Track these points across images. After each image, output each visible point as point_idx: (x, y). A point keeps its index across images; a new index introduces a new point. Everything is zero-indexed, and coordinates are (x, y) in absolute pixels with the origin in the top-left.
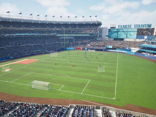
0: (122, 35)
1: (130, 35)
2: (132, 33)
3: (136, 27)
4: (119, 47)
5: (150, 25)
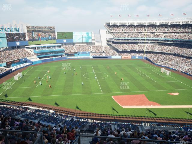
3: (2, 31)
4: (14, 61)
5: (17, 29)
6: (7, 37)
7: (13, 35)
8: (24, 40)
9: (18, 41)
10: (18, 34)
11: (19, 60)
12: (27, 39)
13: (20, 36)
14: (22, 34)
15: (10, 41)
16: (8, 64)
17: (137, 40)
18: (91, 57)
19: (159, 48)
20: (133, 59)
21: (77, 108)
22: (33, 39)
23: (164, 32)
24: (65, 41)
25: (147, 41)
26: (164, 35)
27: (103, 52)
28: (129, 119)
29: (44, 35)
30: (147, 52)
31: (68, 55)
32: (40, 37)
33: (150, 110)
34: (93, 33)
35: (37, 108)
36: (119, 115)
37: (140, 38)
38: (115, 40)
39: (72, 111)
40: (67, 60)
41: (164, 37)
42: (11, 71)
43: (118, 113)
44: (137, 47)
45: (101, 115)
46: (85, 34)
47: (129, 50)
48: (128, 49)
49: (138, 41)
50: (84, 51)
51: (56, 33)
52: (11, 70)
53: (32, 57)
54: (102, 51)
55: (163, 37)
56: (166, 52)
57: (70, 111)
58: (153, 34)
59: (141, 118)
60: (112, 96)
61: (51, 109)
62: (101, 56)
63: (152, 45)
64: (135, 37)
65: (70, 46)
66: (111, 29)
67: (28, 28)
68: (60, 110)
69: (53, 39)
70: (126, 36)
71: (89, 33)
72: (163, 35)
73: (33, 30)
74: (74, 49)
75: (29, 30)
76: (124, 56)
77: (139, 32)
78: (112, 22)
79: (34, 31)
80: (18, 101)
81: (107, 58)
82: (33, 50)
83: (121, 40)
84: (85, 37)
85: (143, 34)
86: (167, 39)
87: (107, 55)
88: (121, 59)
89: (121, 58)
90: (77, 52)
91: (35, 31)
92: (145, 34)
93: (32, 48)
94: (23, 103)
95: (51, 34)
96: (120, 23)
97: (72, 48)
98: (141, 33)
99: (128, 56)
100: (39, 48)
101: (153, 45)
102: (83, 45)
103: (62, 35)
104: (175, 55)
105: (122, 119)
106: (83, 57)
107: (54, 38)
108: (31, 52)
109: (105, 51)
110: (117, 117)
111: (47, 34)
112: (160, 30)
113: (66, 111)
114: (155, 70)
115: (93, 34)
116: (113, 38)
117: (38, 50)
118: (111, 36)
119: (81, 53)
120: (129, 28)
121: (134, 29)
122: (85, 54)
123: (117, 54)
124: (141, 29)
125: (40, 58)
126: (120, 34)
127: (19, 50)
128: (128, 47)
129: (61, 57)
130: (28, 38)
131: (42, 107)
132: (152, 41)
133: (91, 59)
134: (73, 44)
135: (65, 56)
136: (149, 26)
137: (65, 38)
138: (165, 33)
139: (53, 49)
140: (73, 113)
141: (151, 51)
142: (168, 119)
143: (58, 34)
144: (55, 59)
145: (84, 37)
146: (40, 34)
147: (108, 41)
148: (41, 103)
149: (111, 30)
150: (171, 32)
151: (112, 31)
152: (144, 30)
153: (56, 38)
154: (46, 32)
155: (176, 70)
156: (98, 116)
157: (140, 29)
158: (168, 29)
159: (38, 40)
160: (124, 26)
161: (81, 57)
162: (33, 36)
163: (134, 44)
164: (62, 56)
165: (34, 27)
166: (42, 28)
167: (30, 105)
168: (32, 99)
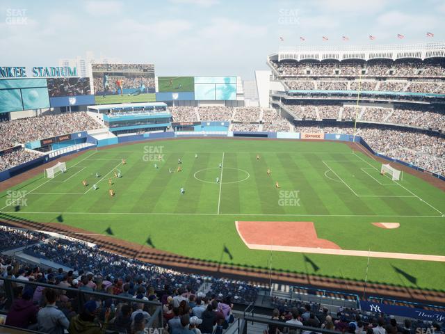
0: (7, 100)
1: (32, 99)
2: (34, 92)
3: (39, 74)
4: (58, 138)
5: (72, 70)
6: (49, 87)
7: (62, 82)
8: (86, 93)
9: (74, 95)
10: (73, 81)
11: (70, 136)
12: (92, 92)
13: (79, 85)
14: (81, 80)
15: (55, 96)
16: (45, 143)
17: (341, 95)
18: (231, 134)
19: (393, 115)
20: (329, 140)
21: (149, 242)
22: (106, 92)
23: (408, 76)
24: (175, 96)
25: (364, 99)
26: (409, 83)
27: (261, 122)
28: (251, 274)
29: (129, 83)
30: (362, 126)
31: (178, 127)
32: (122, 87)
33: (307, 259)
34: (239, 78)
35: (64, 237)
36: (232, 264)
37: (349, 91)
38: (289, 95)
39: (135, 249)
40: (177, 139)
41: (409, 88)
42: (47, 159)
43: (231, 258)
44: (340, 114)
45: (192, 261)
46: (221, 80)
47: (319, 119)
48: (318, 116)
49: (343, 98)
50: (216, 119)
51: (156, 78)
52: (48, 155)
53: (98, 131)
54: (258, 121)
55: (405, 89)
56: (410, 126)
57: (130, 248)
58: (383, 81)
59: (279, 273)
60: (237, 223)
61: (93, 241)
62: (253, 131)
63: (377, 108)
64: (336, 89)
65: (186, 108)
66: (281, 69)
67: (95, 67)
68: (111, 244)
69: (150, 92)
70: (316, 87)
71: (231, 78)
72: (406, 84)
73: (105, 71)
74: (196, 114)
75: (97, 71)
76: (307, 132)
77: (348, 76)
78: (283, 54)
79: (107, 74)
80: (35, 221)
81: (266, 136)
82: (101, 115)
83: (303, 95)
84: (222, 89)
85: (356, 80)
86: (414, 94)
87: (268, 129)
88: (300, 140)
89: (300, 137)
90: (199, 120)
91: (111, 74)
92: (363, 82)
93: (102, 111)
94: (43, 226)
95: (144, 80)
96: (302, 56)
97: (191, 112)
98: (353, 78)
99: (316, 134)
100: (116, 110)
101: (380, 108)
102: (217, 105)
103: (169, 84)
104: (430, 133)
105: (234, 272)
106: (211, 133)
107: (152, 91)
108: (97, 120)
109: (263, 121)
110: (225, 268)
111: (136, 80)
112: (399, 72)
113: (122, 246)
114: (370, 167)
115: (239, 82)
116: (284, 90)
117: (112, 116)
118: (279, 87)
119: (208, 124)
120: (325, 66)
121: (337, 69)
122: (217, 125)
123: (292, 127)
124: (354, 69)
125: (115, 133)
126: (301, 81)
127: (74, 114)
128: (317, 113)
129: (162, 131)
130: (95, 89)
131: (77, 235)
132: (379, 100)
133: (230, 138)
134: (195, 103)
135: (171, 130)
136: (372, 62)
137: (177, 90)
138: (410, 79)
139: (148, 114)
140: (135, 251)
141: (373, 121)
142: (341, 281)
143: (159, 82)
144: (148, 136)
145: (219, 89)
146: (122, 80)
147: (275, 98)
148: (78, 227)
149: (281, 72)
150: (426, 78)
151: (284, 74)
152: (360, 72)
153: (157, 90)
154: (133, 76)
155: (423, 170)
156: (185, 262)
157: (351, 71)
158: (420, 70)
159: (117, 93)
160: (313, 62)
161: (208, 133)
162: (106, 84)
163: (336, 104)
164: (167, 131)
165: (108, 66)
166: (126, 67)
167: (55, 229)
168: (64, 218)
